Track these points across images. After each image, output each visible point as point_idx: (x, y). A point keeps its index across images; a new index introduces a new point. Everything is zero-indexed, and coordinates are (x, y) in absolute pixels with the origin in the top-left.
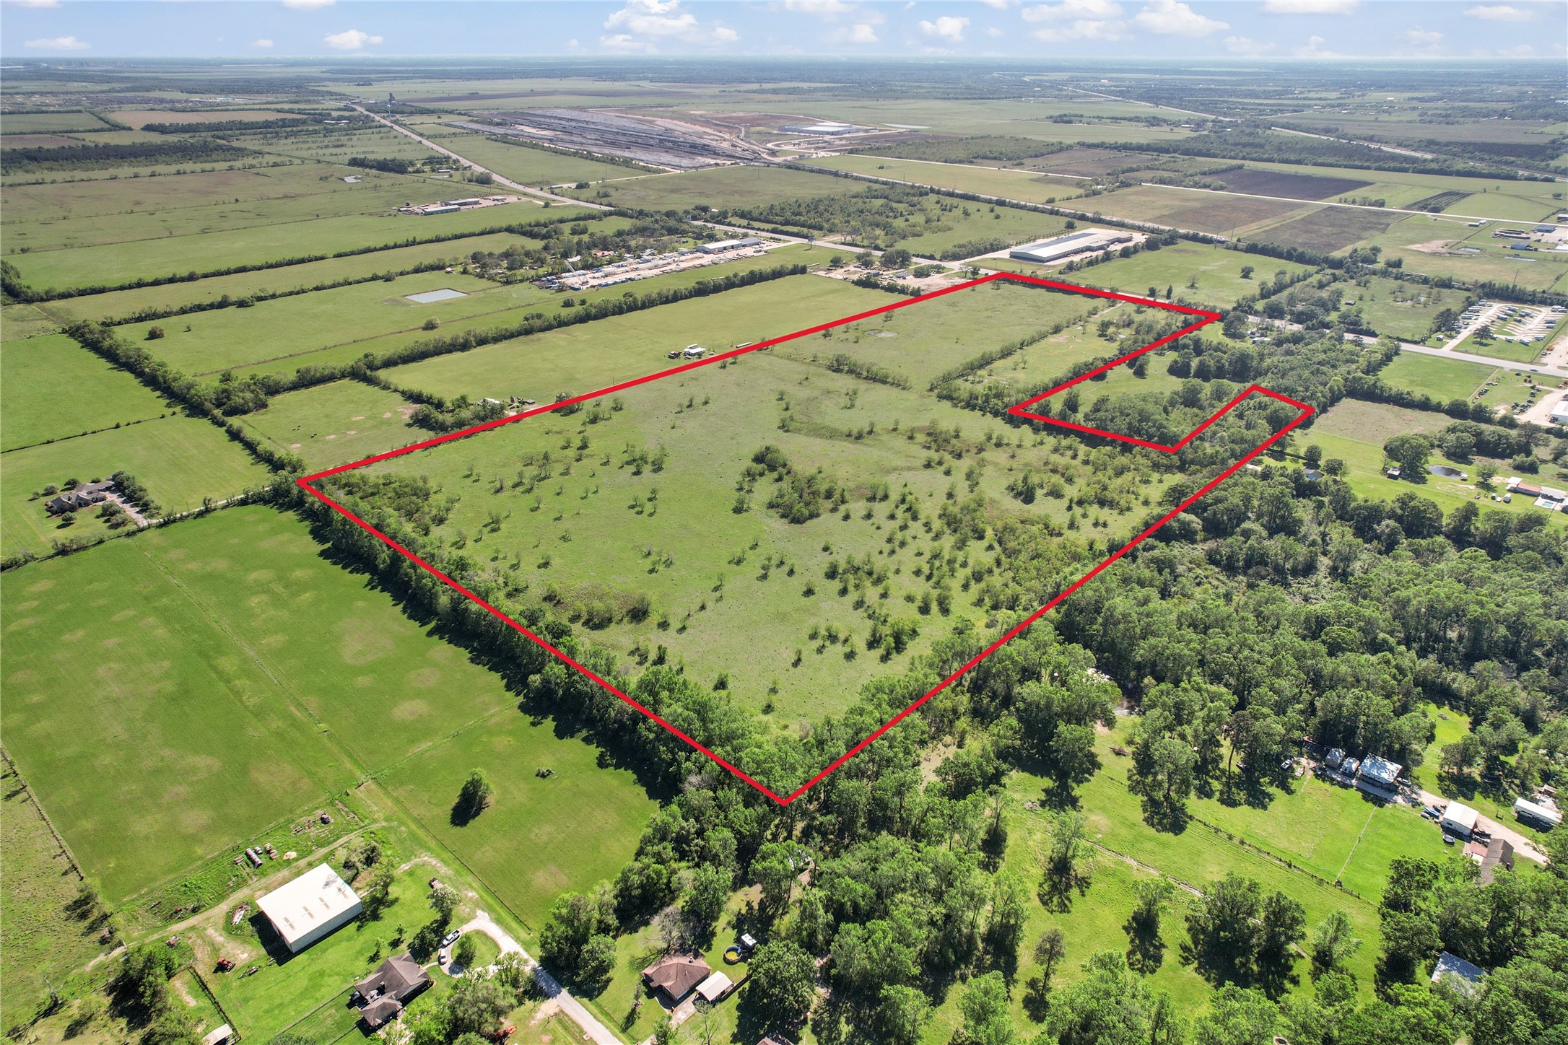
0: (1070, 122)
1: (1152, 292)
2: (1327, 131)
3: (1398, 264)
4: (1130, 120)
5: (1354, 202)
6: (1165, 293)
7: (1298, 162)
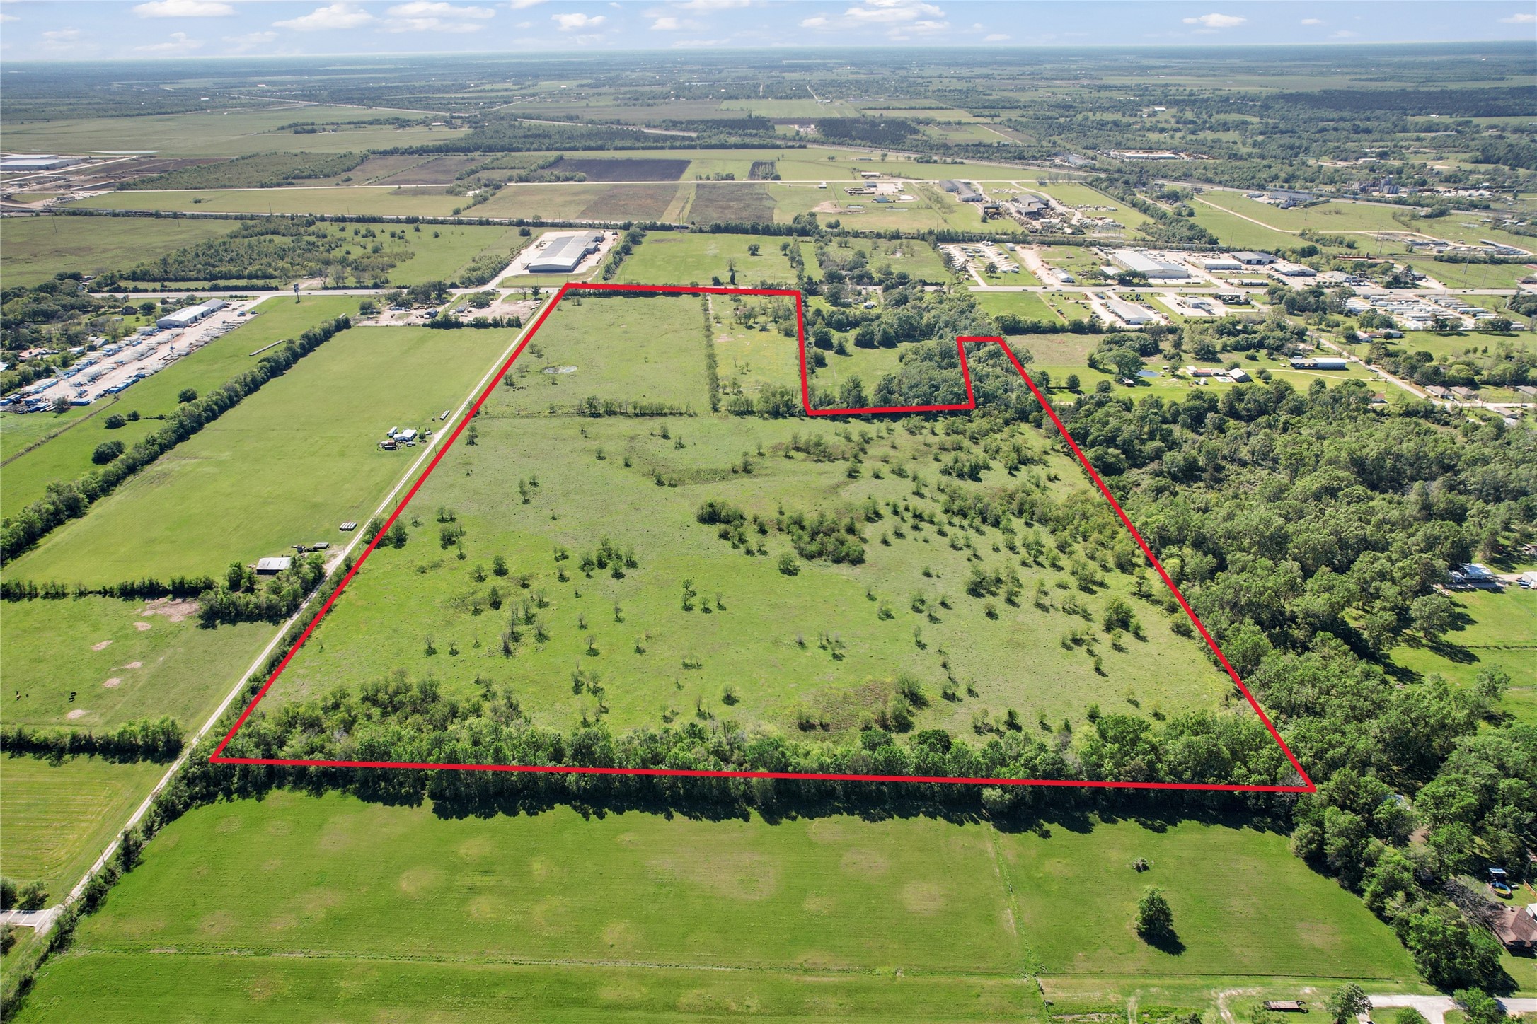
0: (313, 131)
1: (716, 281)
2: (571, 119)
3: (837, 225)
4: (371, 123)
5: (708, 178)
6: (729, 280)
7: (601, 148)
